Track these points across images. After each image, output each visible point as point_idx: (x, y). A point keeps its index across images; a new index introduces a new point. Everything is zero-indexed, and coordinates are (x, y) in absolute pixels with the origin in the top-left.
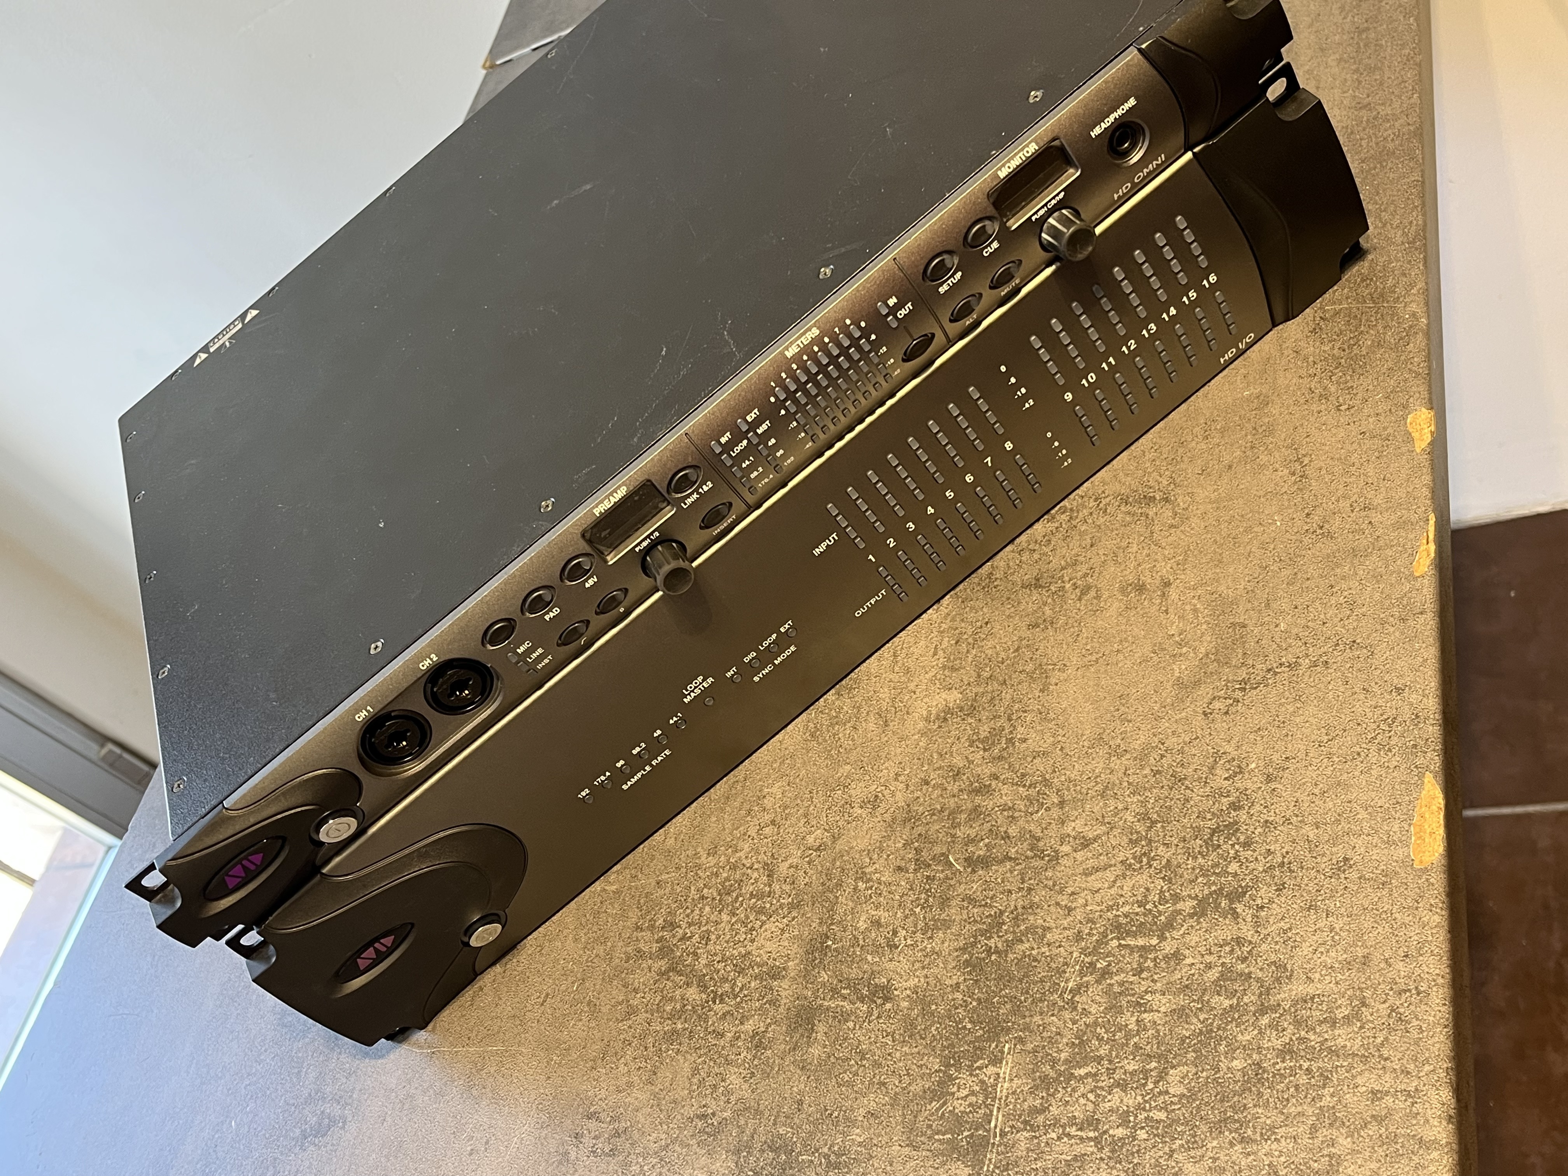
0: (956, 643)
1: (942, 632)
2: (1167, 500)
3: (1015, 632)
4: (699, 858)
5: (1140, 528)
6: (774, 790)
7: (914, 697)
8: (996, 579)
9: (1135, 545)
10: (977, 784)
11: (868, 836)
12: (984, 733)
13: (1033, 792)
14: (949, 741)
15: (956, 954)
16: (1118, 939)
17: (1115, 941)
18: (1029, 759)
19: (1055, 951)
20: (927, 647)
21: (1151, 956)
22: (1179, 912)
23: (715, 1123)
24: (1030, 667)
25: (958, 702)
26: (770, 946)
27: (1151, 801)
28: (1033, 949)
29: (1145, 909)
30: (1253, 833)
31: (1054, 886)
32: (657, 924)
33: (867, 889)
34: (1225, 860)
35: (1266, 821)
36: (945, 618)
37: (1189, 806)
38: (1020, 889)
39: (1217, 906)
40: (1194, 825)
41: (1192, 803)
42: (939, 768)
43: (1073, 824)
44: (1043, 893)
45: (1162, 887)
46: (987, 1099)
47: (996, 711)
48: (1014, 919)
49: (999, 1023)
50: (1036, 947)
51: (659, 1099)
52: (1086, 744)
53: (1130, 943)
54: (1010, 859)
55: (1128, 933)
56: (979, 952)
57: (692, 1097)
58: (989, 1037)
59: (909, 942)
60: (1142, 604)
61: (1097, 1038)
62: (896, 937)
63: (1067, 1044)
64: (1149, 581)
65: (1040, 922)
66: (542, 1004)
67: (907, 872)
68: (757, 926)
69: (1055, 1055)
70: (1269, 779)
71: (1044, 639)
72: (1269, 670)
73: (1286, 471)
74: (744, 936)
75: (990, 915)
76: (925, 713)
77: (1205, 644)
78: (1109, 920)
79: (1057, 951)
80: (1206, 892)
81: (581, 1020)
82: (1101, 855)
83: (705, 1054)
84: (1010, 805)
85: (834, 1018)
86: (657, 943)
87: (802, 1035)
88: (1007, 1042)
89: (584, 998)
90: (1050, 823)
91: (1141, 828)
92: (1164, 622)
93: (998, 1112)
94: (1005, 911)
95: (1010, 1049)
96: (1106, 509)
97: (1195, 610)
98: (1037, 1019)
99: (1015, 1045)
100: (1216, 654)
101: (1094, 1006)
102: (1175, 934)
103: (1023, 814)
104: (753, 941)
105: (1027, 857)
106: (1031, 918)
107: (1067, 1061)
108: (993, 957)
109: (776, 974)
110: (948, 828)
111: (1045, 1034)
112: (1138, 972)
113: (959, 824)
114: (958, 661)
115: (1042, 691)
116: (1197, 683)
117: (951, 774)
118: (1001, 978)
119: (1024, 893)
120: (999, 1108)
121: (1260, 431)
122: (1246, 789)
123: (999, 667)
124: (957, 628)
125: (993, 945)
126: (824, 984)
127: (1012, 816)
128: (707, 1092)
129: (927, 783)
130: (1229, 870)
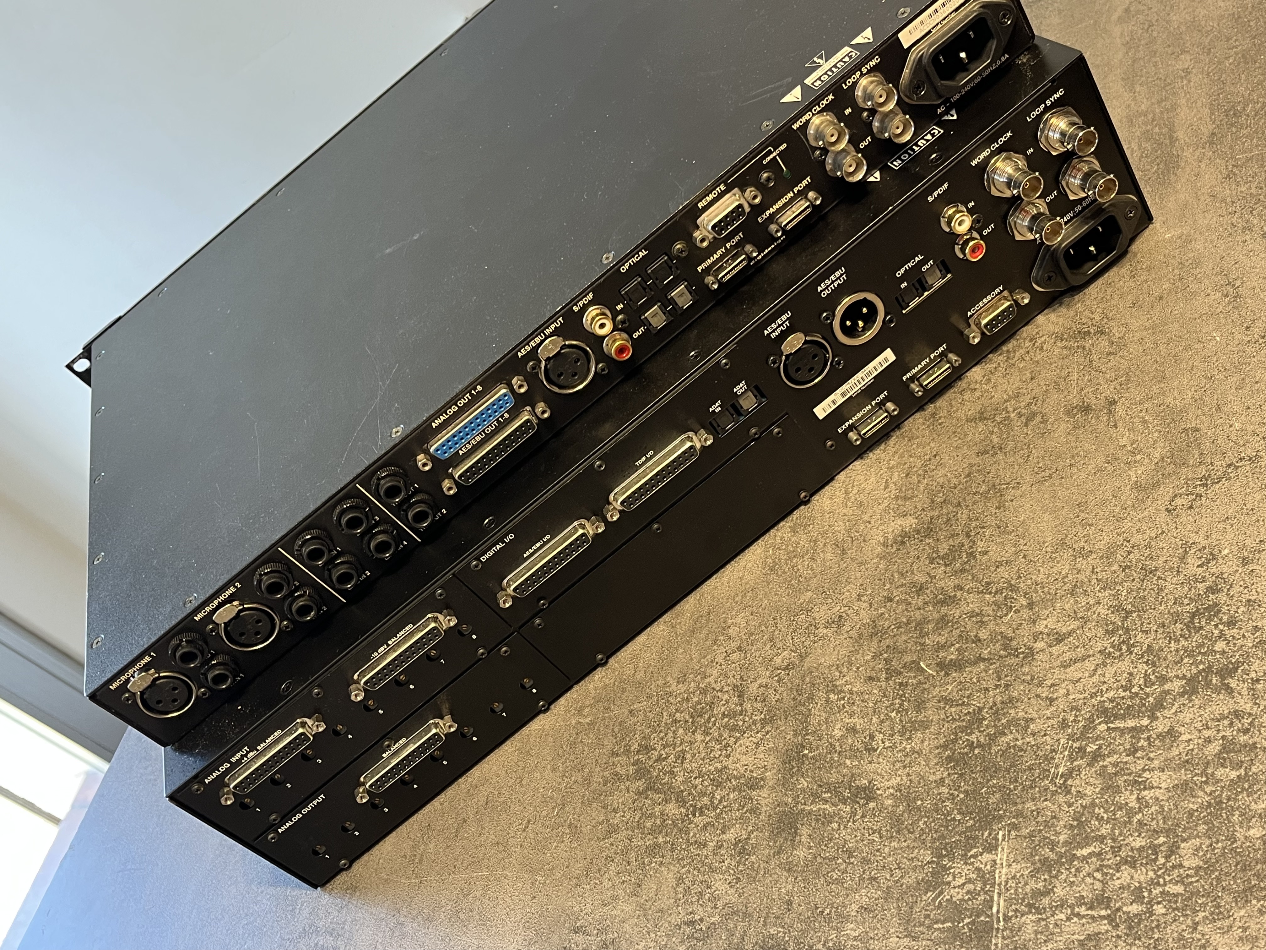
0: (907, 475)
1: (891, 468)
2: (1102, 333)
3: (964, 460)
4: (669, 686)
5: (1078, 358)
6: (738, 620)
7: (869, 526)
8: (940, 417)
9: (1075, 374)
10: (941, 596)
11: (836, 652)
12: (943, 549)
13: (1000, 598)
14: (909, 561)
15: (937, 751)
16: (1107, 723)
17: (1103, 725)
18: (993, 569)
19: (1041, 740)
20: (878, 482)
21: (1145, 735)
22: (1168, 692)
23: (704, 929)
24: (984, 488)
25: (914, 526)
26: (744, 759)
27: (1123, 594)
28: (1017, 740)
29: (1130, 692)
30: (1237, 612)
31: (1032, 680)
32: (632, 748)
33: (839, 699)
34: (1211, 640)
35: (1249, 601)
36: (893, 456)
37: (1164, 595)
38: (997, 686)
39: (1208, 684)
40: (1172, 611)
41: (1166, 591)
42: (902, 586)
43: (1045, 622)
44: (1022, 688)
45: (1146, 671)
46: (985, 885)
47: (954, 530)
48: (994, 714)
49: (990, 812)
50: (1020, 738)
51: (645, 909)
52: (1049, 549)
53: (1119, 725)
54: (984, 660)
55: (1116, 717)
56: (961, 747)
57: (678, 906)
58: (980, 826)
59: (887, 744)
60: (1089, 422)
61: (1097, 818)
62: (873, 740)
63: (1065, 826)
64: (1094, 401)
65: (1021, 714)
66: (524, 830)
67: (879, 680)
68: (731, 743)
69: (1053, 838)
70: (1245, 562)
71: (995, 463)
72: (1229, 466)
73: (1219, 295)
74: (719, 753)
75: (969, 712)
76: (882, 539)
77: (1159, 449)
78: (1094, 706)
79: (1043, 740)
80: (1194, 671)
81: (563, 841)
82: (1077, 647)
83: (689, 864)
84: (977, 610)
85: (817, 820)
86: (633, 765)
87: (786, 839)
88: (1001, 829)
89: (565, 821)
90: (1021, 624)
91: (1117, 619)
92: (1115, 435)
93: (999, 897)
94: (984, 708)
95: (1004, 835)
96: (1042, 347)
97: (1145, 422)
98: (1030, 805)
99: (1009, 832)
100: (1172, 456)
101: (1089, 788)
102: (1166, 713)
103: (992, 618)
104: (728, 756)
105: (1001, 657)
106: (1012, 711)
107: (1066, 843)
108: (976, 751)
109: (754, 784)
110: (917, 637)
111: (1040, 819)
112: (1133, 751)
113: (927, 634)
114: (910, 492)
115: (998, 508)
116: (1156, 485)
117: (914, 590)
118: (986, 769)
119: (1002, 689)
120: (999, 894)
121: (1187, 264)
122: (1222, 574)
123: (952, 492)
124: (906, 463)
125: (975, 740)
126: (803, 790)
127: (981, 621)
128: (693, 899)
129: (891, 600)
130: (1216, 648)
